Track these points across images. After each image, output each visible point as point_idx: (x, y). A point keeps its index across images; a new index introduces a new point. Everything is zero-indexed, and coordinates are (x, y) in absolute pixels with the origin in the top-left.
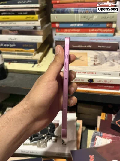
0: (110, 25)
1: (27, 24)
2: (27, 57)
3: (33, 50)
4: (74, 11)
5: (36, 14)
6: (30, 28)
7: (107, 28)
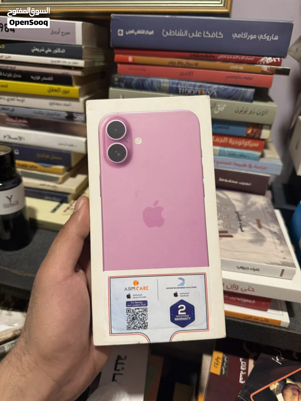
0: (255, 130)
1: (51, 104)
2: (44, 185)
3: (61, 167)
4: (168, 85)
5: (74, 82)
6: (59, 115)
7: (247, 137)
